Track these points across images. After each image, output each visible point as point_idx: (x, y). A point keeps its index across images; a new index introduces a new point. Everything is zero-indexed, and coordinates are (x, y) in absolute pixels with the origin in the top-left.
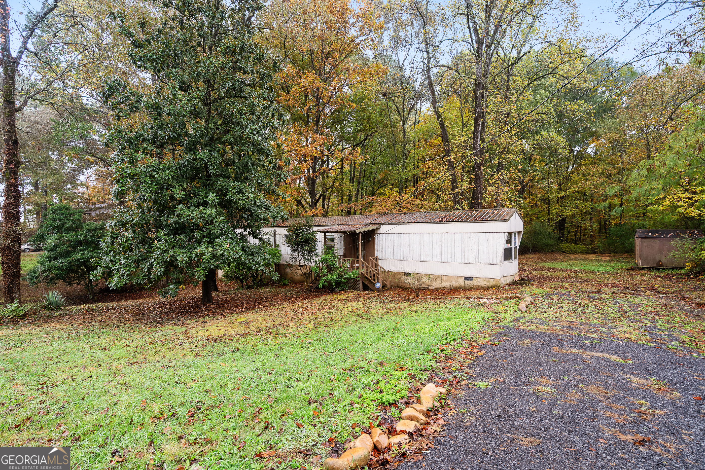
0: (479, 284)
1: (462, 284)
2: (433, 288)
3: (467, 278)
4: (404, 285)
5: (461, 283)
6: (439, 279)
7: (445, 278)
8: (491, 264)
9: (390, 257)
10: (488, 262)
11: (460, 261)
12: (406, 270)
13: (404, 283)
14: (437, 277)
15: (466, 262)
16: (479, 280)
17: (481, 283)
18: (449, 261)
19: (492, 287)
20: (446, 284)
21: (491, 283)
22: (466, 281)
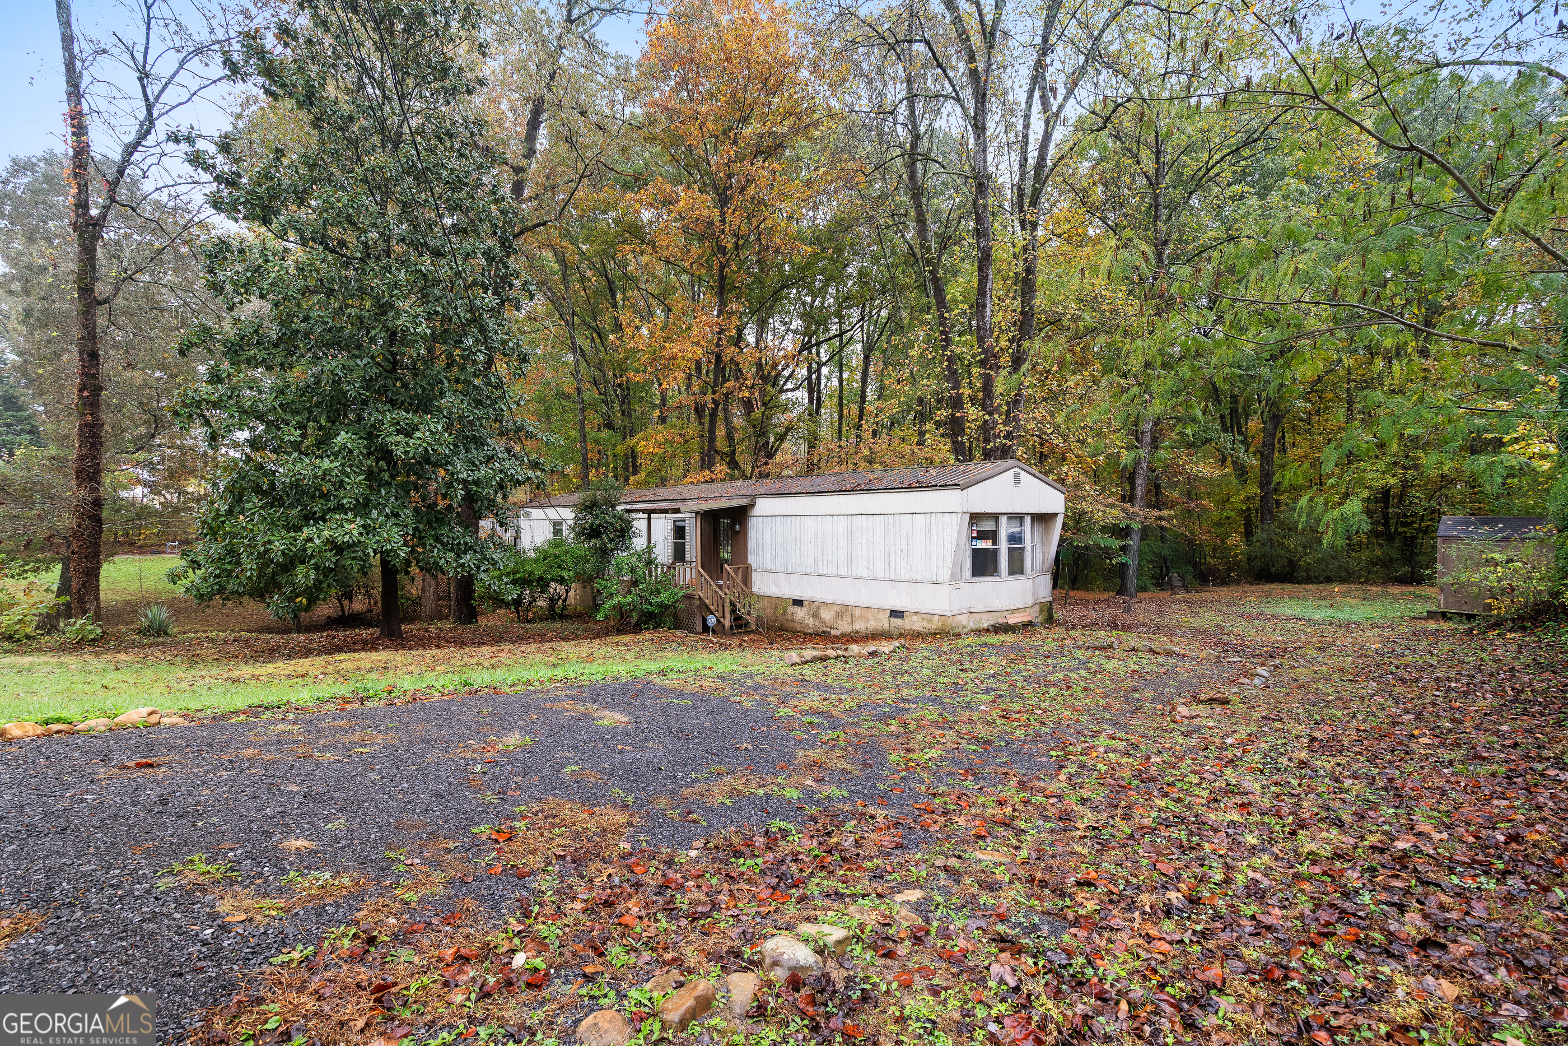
0: (914, 628)
1: (886, 625)
2: (838, 633)
3: (896, 614)
4: (791, 625)
5: (884, 623)
6: (848, 614)
7: (857, 612)
8: (933, 583)
9: (770, 566)
10: (929, 578)
11: (881, 575)
12: (798, 595)
13: (792, 621)
14: (844, 610)
15: (892, 577)
16: (915, 618)
17: (917, 624)
18: (865, 575)
19: (936, 634)
20: (859, 626)
21: (935, 625)
22: (893, 620)
